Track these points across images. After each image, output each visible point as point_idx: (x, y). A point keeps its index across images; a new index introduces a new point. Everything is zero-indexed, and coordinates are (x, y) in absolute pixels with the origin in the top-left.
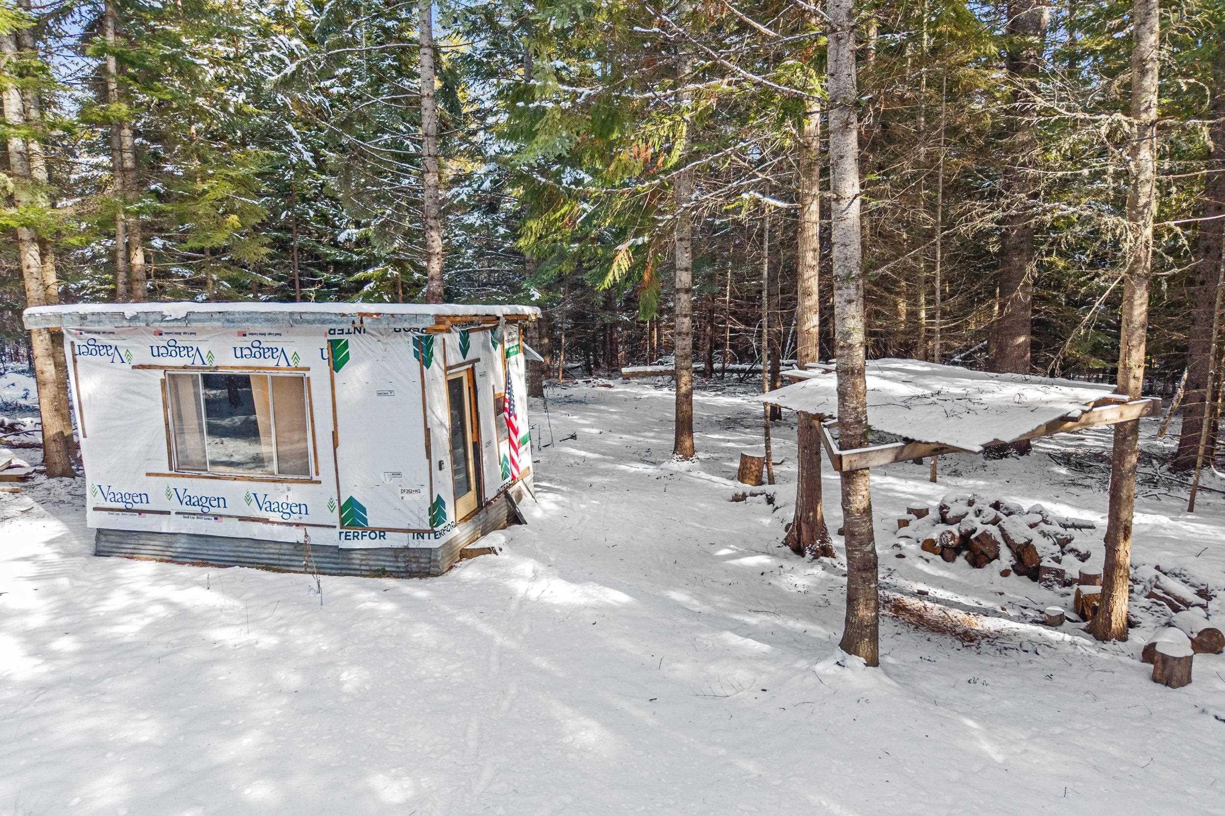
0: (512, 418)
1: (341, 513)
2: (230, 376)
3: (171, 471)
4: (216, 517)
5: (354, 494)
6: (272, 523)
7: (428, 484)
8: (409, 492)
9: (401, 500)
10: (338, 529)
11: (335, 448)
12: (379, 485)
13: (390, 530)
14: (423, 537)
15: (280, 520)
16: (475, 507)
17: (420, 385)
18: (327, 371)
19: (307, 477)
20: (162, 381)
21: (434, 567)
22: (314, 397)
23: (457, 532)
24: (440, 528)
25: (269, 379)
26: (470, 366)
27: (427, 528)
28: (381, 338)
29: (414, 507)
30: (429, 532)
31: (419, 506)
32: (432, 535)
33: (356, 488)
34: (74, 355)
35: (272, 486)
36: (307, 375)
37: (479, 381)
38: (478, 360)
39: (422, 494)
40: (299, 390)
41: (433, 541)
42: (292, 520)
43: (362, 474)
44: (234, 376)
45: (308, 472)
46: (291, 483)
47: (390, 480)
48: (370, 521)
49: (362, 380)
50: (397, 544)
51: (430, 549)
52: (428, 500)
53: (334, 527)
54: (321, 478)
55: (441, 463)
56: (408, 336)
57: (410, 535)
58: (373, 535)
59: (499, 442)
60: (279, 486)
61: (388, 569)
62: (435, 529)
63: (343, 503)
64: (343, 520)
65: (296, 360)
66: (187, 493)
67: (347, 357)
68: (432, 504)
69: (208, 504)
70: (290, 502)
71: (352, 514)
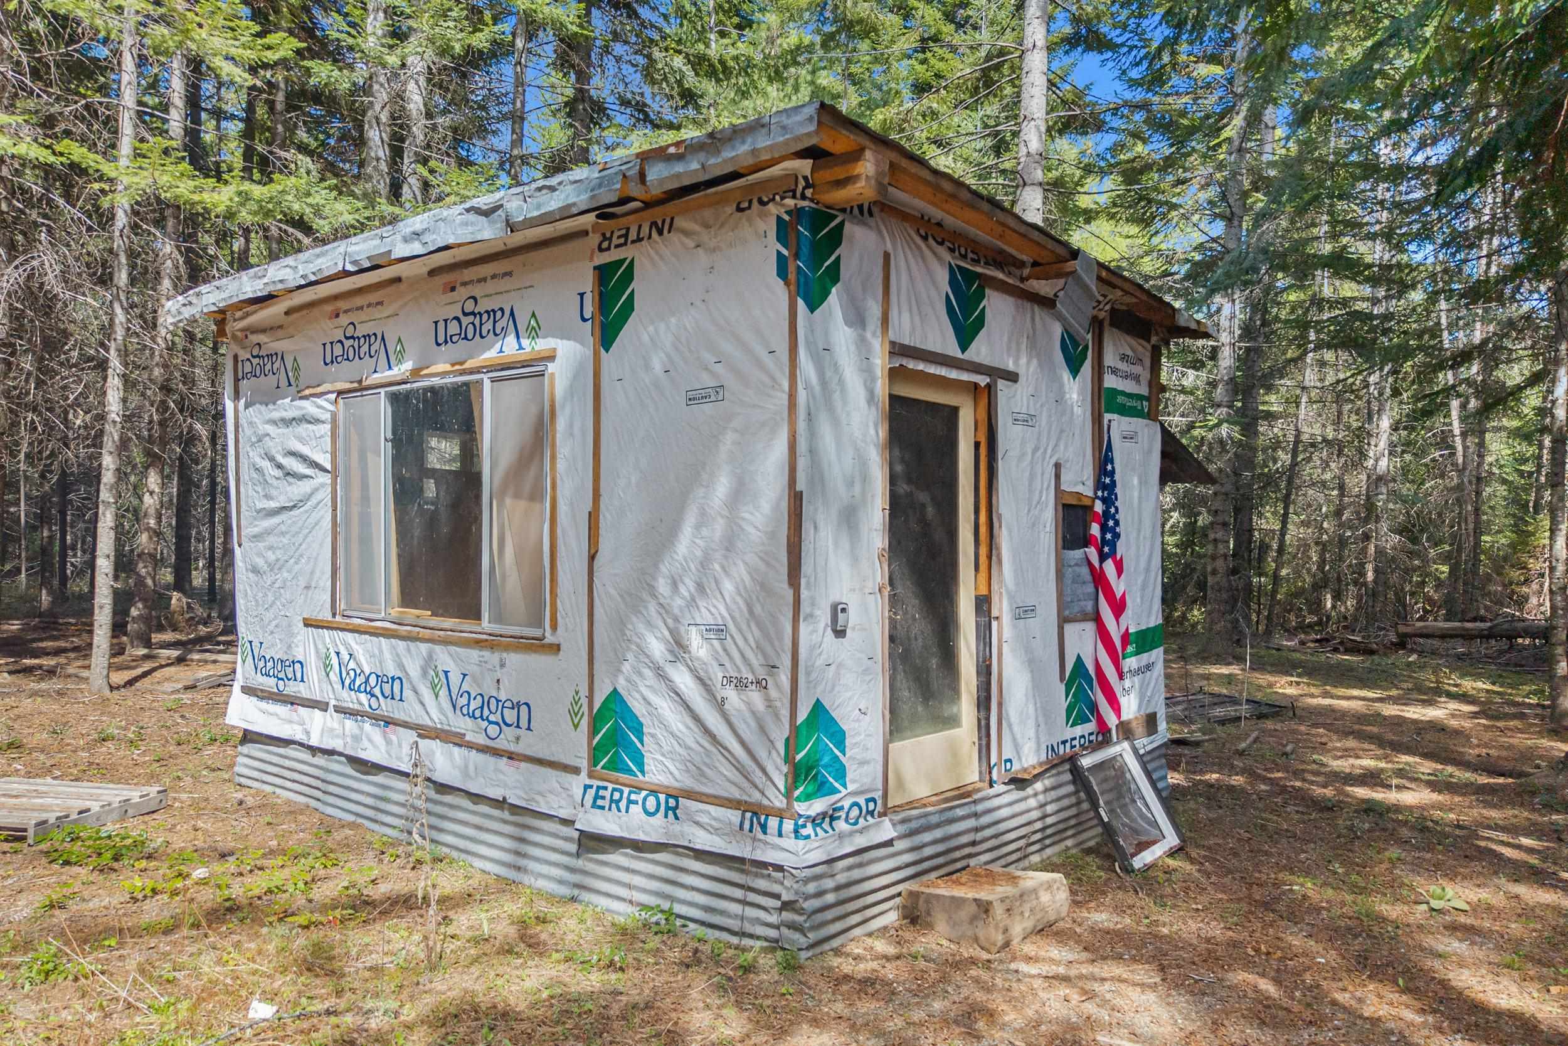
0: (1109, 567)
1: (593, 731)
2: (426, 390)
3: (334, 615)
4: (389, 722)
5: (622, 685)
6: (470, 746)
7: (787, 661)
8: (740, 684)
9: (720, 705)
10: (583, 778)
11: (592, 558)
12: (676, 660)
13: (691, 795)
14: (764, 828)
15: (481, 740)
16: (972, 775)
17: (785, 357)
18: (590, 353)
19: (537, 633)
20: (334, 416)
21: (792, 926)
22: (561, 424)
23: (887, 830)
24: (818, 806)
25: (487, 384)
26: (983, 380)
27: (779, 802)
28: (705, 236)
29: (749, 733)
30: (781, 815)
31: (762, 730)
32: (789, 826)
33: (626, 667)
34: (237, 380)
35: (474, 654)
36: (551, 367)
37: (1009, 435)
38: (1012, 377)
39: (773, 693)
40: (534, 410)
41: (789, 842)
42: (501, 744)
43: (641, 627)
44: (432, 389)
45: (540, 624)
46: (507, 648)
47: (699, 646)
48: (649, 764)
49: (657, 364)
50: (704, 840)
51: (779, 868)
52: (785, 713)
53: (576, 771)
54: (560, 637)
55: (838, 610)
56: (763, 216)
57: (734, 816)
58: (651, 802)
59: (1064, 620)
60: (486, 654)
61: (679, 909)
62: (800, 808)
63: (597, 706)
64: (595, 754)
65: (534, 332)
66: (352, 665)
67: (629, 306)
68: (795, 729)
69: (377, 691)
70: (503, 698)
71: (616, 739)
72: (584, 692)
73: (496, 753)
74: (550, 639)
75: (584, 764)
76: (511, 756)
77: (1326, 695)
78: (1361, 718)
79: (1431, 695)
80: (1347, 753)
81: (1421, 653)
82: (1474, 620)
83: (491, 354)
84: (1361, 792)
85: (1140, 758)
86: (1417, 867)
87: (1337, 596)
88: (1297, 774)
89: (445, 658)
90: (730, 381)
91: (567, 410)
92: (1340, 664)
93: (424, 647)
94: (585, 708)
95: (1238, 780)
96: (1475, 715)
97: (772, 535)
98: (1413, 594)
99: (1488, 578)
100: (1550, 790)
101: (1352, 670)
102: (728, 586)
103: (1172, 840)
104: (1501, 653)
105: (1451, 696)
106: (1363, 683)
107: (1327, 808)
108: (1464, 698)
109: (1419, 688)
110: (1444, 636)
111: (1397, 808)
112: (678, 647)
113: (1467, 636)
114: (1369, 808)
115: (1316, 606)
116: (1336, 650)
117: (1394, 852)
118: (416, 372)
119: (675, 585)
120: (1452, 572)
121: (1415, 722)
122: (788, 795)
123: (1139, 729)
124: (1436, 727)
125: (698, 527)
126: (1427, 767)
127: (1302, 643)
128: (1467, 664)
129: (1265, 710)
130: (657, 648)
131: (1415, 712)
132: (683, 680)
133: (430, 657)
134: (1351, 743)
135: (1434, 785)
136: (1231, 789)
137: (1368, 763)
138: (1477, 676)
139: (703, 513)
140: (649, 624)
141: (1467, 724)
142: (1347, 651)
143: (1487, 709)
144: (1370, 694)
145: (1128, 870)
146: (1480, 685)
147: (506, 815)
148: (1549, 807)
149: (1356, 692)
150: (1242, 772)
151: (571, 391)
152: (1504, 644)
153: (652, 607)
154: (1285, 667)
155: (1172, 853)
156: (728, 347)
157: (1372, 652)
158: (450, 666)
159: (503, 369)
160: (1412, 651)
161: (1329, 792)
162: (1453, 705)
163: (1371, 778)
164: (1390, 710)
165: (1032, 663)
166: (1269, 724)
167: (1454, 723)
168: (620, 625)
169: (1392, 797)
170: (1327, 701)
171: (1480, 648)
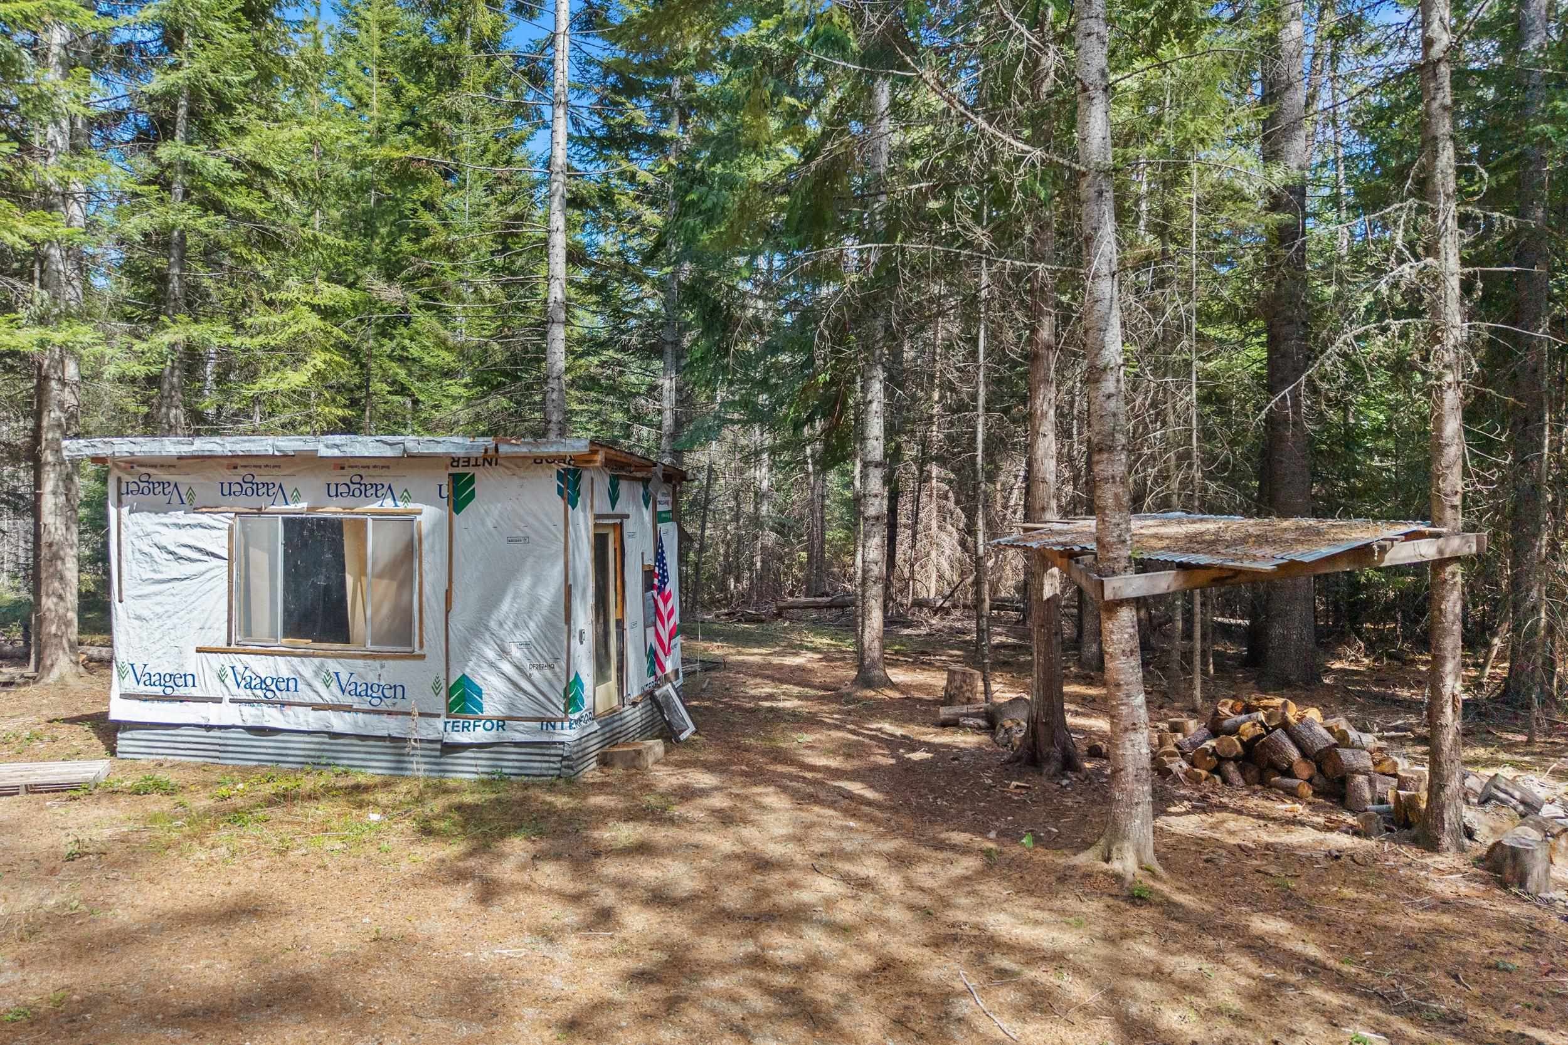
1: (449, 695)
2: (319, 520)
3: (229, 644)
4: (283, 704)
5: (467, 671)
6: (357, 711)
7: (565, 656)
8: (540, 667)
9: (529, 678)
10: (443, 719)
11: (447, 612)
12: (501, 658)
13: (511, 718)
14: (554, 727)
15: (367, 707)
16: (615, 703)
17: (562, 527)
18: (445, 514)
19: (409, 649)
20: (231, 528)
21: (566, 767)
22: (426, 546)
23: (596, 727)
24: (577, 716)
25: (370, 523)
26: (618, 521)
27: (561, 715)
28: (517, 471)
29: (545, 688)
30: (562, 721)
31: (552, 685)
32: (566, 724)
33: (471, 664)
34: (120, 494)
35: (360, 662)
36: (419, 518)
37: (628, 542)
38: (627, 516)
39: (557, 669)
40: (407, 538)
41: (567, 731)
42: (383, 707)
43: (481, 645)
44: (325, 520)
45: (410, 643)
46: (386, 658)
47: (516, 653)
48: (486, 707)
49: (490, 524)
50: (519, 737)
51: (563, 743)
52: (563, 678)
53: (438, 716)
54: (425, 650)
55: (581, 633)
56: (551, 468)
57: (538, 725)
58: (489, 725)
59: (646, 627)
60: (370, 662)
61: (505, 771)
62: (571, 716)
63: (452, 683)
64: (450, 708)
65: (407, 499)
66: (248, 673)
67: (472, 495)
68: (568, 684)
69: (273, 687)
70: (383, 683)
71: (464, 698)
72: (443, 676)
73: (379, 713)
74: (417, 651)
75: (443, 712)
76: (390, 713)
77: (739, 653)
78: (761, 667)
79: (797, 649)
80: (757, 686)
81: (791, 620)
82: (822, 595)
83: (375, 506)
84: (767, 704)
85: (676, 690)
86: (793, 730)
87: (738, 580)
88: (735, 698)
89: (332, 665)
90: (532, 535)
91: (430, 540)
92: (744, 631)
93: (316, 661)
94: (444, 685)
95: (707, 704)
96: (820, 660)
97: (555, 603)
98: (785, 574)
99: (831, 565)
100: (849, 694)
101: (751, 634)
102: (532, 625)
103: (692, 728)
104: (838, 617)
105: (808, 649)
106: (759, 643)
107: (752, 711)
108: (815, 650)
109: (791, 646)
110: (805, 607)
111: (784, 709)
112: (504, 652)
113: (817, 607)
114: (771, 710)
115: (724, 588)
116: (739, 621)
117: (783, 725)
118: (311, 509)
119: (501, 625)
120: (810, 557)
121: (790, 666)
122: (566, 712)
123: (672, 678)
124: (801, 669)
125: (514, 598)
126: (796, 690)
127: (717, 616)
128: (817, 626)
129: (709, 666)
130: (491, 654)
131: (790, 661)
132: (507, 667)
133: (322, 665)
134: (758, 680)
135: (800, 697)
136: (706, 708)
137: (768, 690)
138: (822, 635)
139: (516, 592)
140: (486, 643)
141: (816, 666)
142: (747, 621)
143: (827, 658)
144: (763, 651)
145: (678, 741)
146: (825, 641)
147: (388, 744)
148: (848, 703)
149: (756, 651)
150: (709, 699)
151: (433, 531)
152: (839, 612)
153: (487, 636)
154: (711, 635)
155: (694, 733)
156: (531, 520)
157: (762, 621)
158: (339, 668)
159: (382, 516)
160: (786, 619)
161: (752, 705)
162: (810, 655)
163: (771, 697)
164: (776, 660)
165: (636, 648)
166: (713, 674)
167: (809, 665)
168: (466, 644)
169: (781, 705)
170: (740, 658)
171: (827, 614)
